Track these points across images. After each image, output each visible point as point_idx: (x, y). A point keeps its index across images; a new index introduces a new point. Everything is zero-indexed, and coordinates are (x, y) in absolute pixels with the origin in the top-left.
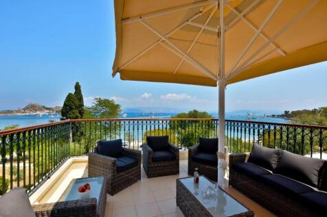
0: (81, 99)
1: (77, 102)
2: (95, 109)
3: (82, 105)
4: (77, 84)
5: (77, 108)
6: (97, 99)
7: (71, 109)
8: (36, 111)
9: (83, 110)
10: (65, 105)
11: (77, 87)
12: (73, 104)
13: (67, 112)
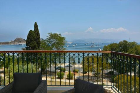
2: (49, 41)
3: (39, 38)
4: (36, 23)
6: (49, 33)
7: (31, 41)
8: (20, 42)
9: (39, 41)
10: (28, 38)
11: (36, 26)
12: (33, 37)
13: (29, 43)
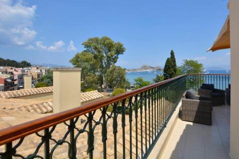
0: (174, 61)
1: (172, 63)
2: (184, 68)
3: (175, 65)
4: (172, 51)
5: (173, 67)
6: (184, 60)
7: (169, 68)
8: (147, 69)
9: (176, 68)
10: (166, 65)
11: (172, 54)
12: (170, 65)
13: (167, 70)
